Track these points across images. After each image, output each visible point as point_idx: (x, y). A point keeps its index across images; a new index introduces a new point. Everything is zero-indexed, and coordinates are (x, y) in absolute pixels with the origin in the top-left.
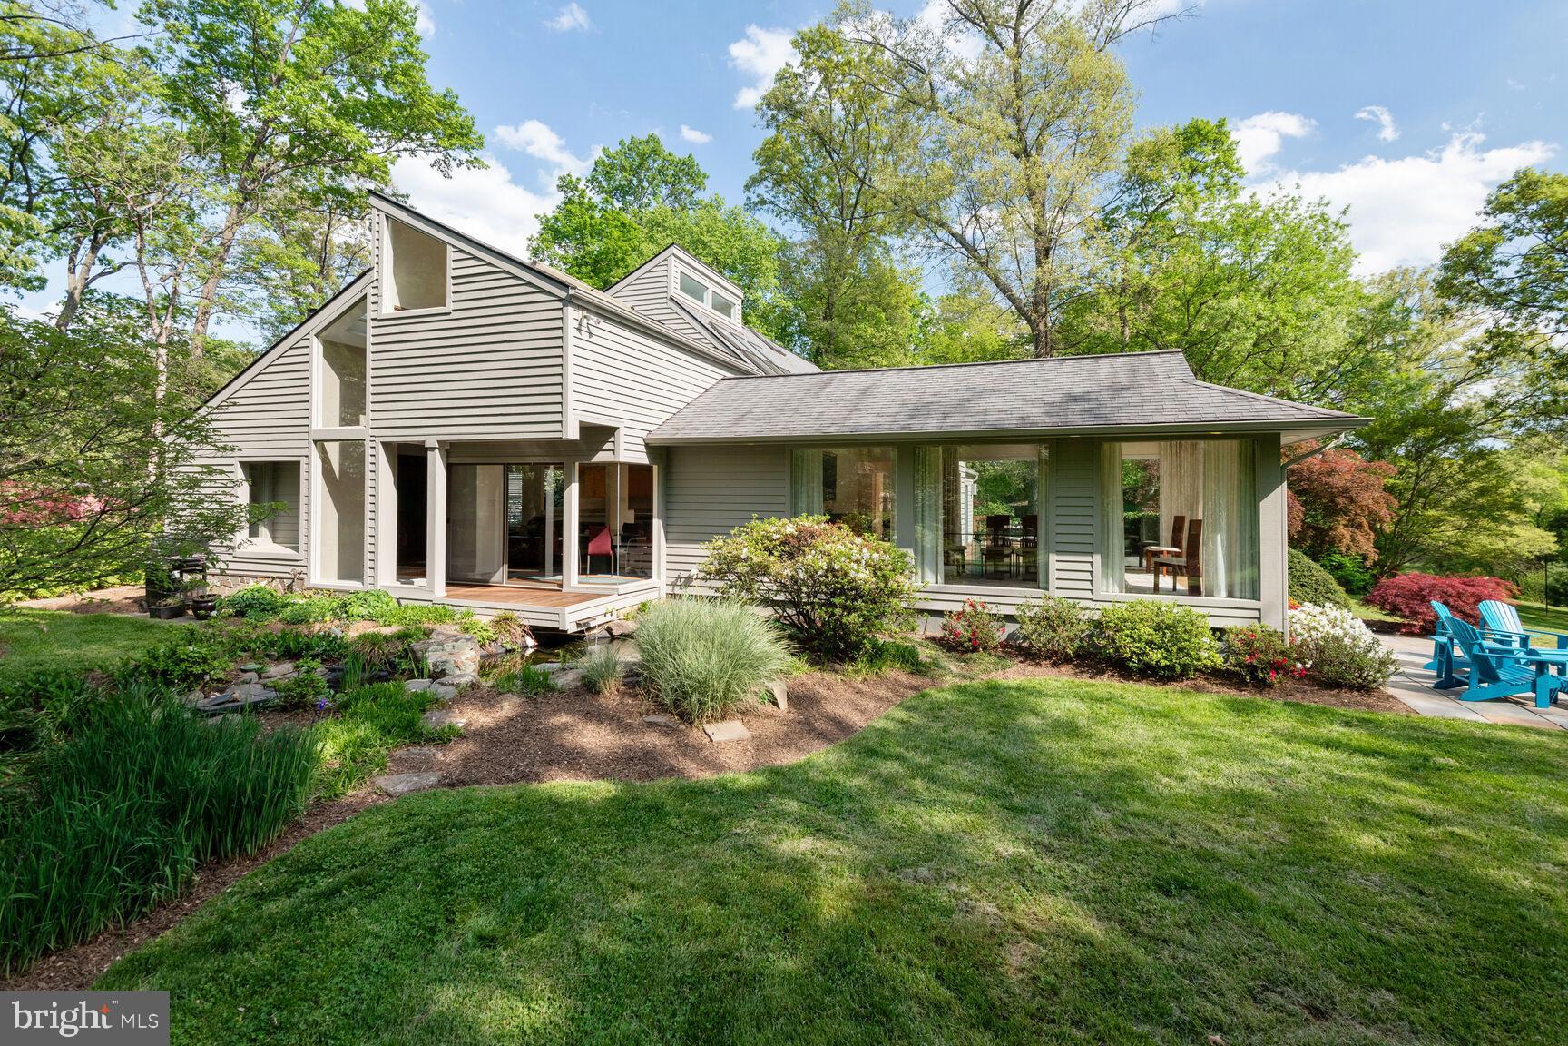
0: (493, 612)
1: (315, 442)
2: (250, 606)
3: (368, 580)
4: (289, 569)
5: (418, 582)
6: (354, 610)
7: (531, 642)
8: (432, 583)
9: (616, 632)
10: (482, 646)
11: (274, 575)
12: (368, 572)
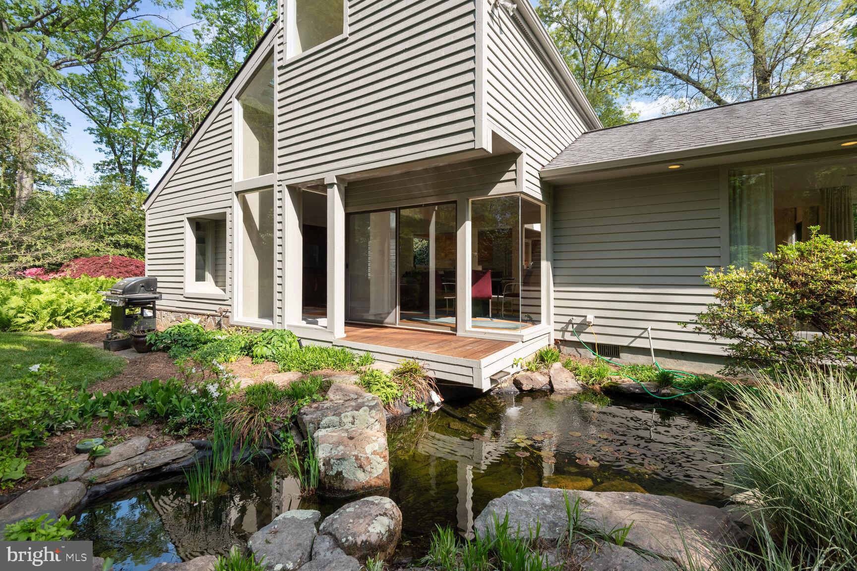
0: (395, 359)
1: (237, 193)
2: (175, 341)
3: (277, 319)
4: (216, 308)
5: (322, 321)
6: (258, 350)
7: (437, 398)
8: (332, 323)
9: (526, 387)
10: (387, 406)
11: (209, 313)
12: (277, 312)
